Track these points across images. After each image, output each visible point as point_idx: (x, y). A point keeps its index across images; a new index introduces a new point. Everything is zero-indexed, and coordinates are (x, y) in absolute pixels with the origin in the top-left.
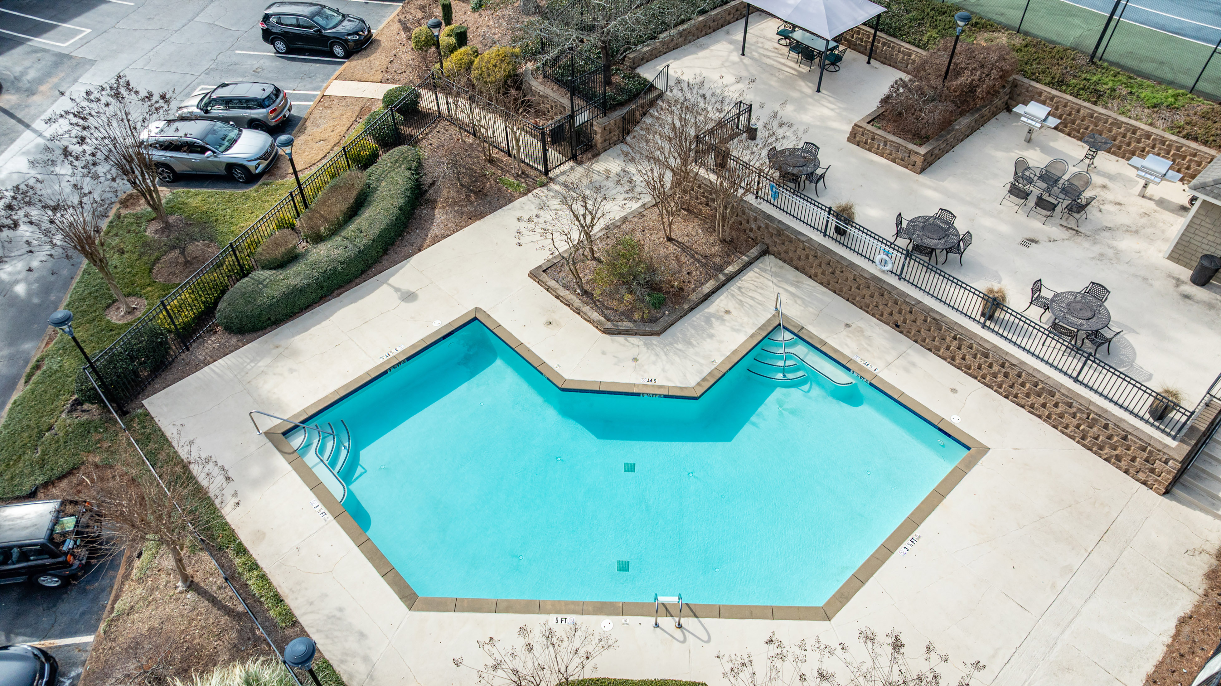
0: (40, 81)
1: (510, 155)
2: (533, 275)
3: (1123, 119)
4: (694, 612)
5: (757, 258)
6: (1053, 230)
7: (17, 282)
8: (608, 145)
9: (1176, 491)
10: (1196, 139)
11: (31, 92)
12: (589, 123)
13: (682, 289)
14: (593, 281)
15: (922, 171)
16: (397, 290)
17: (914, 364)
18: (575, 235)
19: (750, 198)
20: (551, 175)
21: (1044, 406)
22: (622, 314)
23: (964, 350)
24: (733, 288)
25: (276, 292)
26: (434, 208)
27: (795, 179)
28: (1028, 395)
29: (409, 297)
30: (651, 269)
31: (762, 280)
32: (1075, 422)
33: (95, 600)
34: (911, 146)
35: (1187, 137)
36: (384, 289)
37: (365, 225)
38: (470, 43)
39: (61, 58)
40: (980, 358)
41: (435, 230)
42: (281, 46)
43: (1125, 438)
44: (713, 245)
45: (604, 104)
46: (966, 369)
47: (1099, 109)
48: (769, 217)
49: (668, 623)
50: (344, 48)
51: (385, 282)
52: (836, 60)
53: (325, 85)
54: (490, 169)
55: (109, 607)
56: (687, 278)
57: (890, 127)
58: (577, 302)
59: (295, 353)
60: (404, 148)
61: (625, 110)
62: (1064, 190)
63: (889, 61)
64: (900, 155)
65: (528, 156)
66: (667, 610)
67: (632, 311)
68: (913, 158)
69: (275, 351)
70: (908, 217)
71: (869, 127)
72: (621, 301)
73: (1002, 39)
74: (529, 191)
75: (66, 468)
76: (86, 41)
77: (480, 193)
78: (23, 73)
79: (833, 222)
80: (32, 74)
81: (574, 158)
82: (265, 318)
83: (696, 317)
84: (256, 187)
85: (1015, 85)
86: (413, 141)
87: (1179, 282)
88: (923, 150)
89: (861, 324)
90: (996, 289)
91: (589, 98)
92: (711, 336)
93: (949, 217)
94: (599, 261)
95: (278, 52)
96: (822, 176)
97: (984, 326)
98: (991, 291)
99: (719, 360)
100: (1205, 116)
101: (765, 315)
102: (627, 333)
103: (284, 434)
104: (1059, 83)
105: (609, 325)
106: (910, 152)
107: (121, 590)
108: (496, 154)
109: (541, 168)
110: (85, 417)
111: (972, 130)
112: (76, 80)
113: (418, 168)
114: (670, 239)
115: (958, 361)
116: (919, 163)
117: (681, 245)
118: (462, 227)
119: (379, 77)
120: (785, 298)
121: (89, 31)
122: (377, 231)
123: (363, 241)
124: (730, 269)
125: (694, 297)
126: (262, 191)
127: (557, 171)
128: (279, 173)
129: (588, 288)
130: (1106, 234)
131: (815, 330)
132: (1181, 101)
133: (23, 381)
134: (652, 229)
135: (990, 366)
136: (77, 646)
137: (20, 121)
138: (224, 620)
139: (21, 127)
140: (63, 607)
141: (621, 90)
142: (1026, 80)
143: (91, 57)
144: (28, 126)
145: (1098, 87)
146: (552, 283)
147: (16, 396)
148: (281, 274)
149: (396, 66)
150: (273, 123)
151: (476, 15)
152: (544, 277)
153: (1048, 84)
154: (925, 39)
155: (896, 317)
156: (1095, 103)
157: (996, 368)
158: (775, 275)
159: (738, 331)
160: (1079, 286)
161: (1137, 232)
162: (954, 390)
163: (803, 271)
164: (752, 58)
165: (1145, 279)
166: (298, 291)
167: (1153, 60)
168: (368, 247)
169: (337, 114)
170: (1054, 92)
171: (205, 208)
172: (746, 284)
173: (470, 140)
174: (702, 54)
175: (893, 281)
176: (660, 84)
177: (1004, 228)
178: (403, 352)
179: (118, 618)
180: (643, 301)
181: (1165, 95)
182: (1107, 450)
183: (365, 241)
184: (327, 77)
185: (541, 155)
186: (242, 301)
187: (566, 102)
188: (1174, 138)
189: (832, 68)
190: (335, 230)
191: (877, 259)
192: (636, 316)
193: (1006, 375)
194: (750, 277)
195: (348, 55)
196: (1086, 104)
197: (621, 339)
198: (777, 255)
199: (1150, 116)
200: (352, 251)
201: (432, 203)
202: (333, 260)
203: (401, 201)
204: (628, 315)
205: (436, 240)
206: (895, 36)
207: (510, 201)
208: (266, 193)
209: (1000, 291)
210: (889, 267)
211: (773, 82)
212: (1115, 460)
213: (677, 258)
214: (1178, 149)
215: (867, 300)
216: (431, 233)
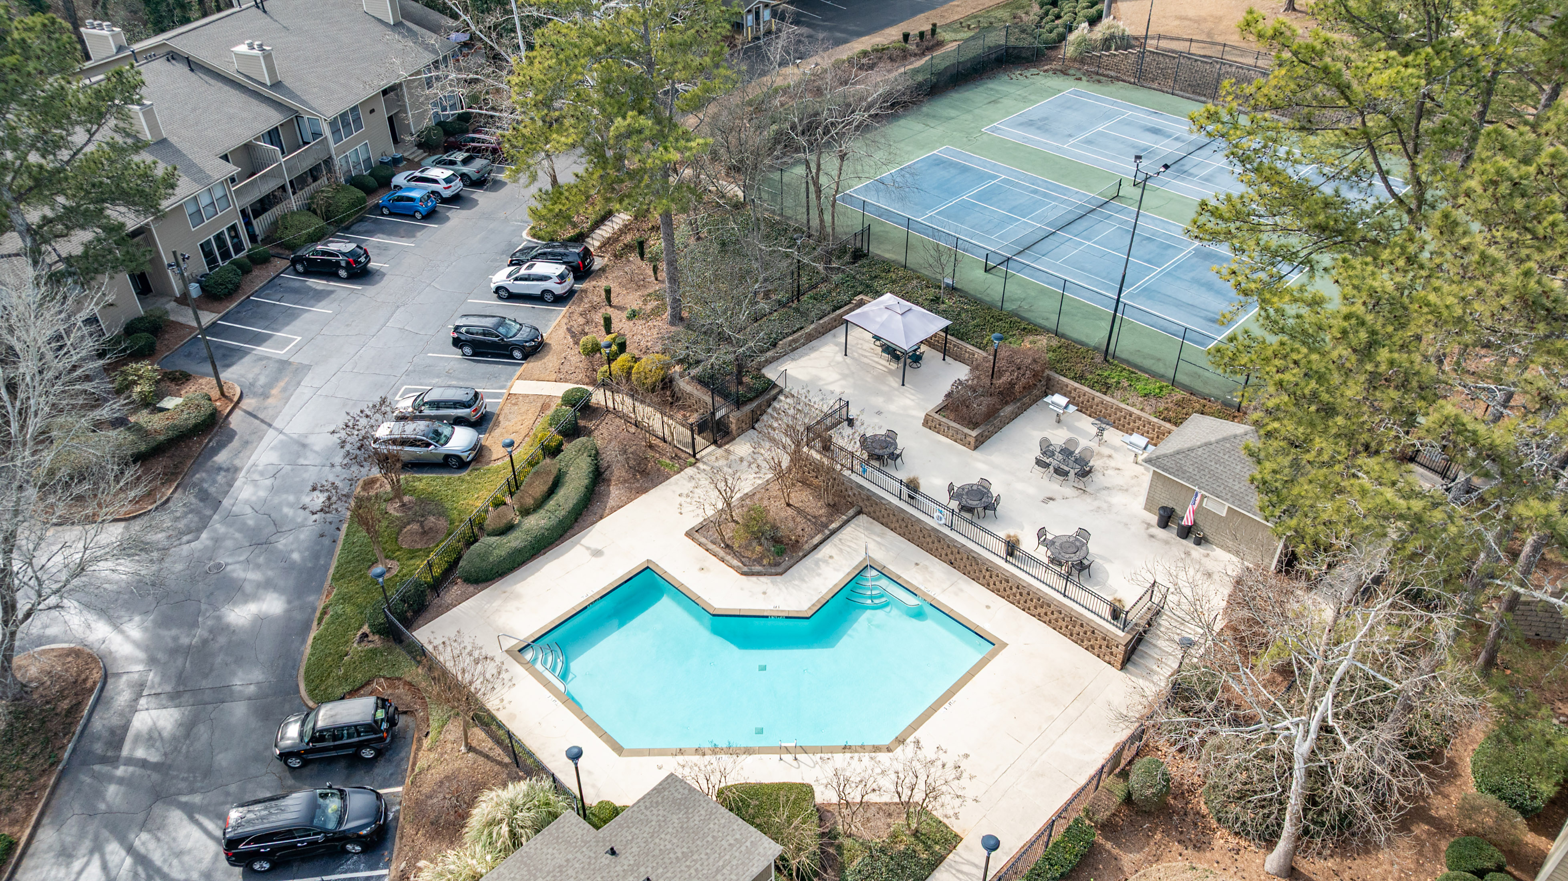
0: (270, 385)
1: (665, 441)
2: (688, 534)
3: (1123, 405)
4: (804, 750)
5: (853, 517)
6: (1068, 491)
7: (292, 551)
8: (742, 431)
9: (1128, 666)
10: (1169, 421)
11: (265, 396)
12: (727, 416)
13: (797, 541)
14: (733, 537)
15: (976, 448)
16: (588, 548)
17: (962, 590)
18: (720, 505)
19: (847, 473)
20: (698, 456)
21: (1046, 614)
22: (755, 560)
23: (994, 578)
24: (835, 539)
25: (503, 552)
26: (609, 486)
27: (879, 458)
28: (1036, 608)
29: (597, 553)
30: (775, 528)
31: (856, 533)
32: (1065, 624)
33: (398, 765)
34: (966, 431)
35: (1164, 419)
36: (578, 547)
37: (562, 501)
38: (627, 350)
39: (283, 365)
40: (1004, 584)
41: (611, 503)
42: (468, 350)
43: (1093, 632)
44: (821, 508)
45: (738, 401)
46: (997, 591)
47: (1107, 398)
48: (861, 486)
49: (788, 758)
50: (522, 352)
51: (578, 542)
52: (916, 358)
53: (509, 384)
54: (650, 453)
55: (409, 769)
56: (801, 533)
57: (952, 416)
58: (722, 553)
59: (518, 596)
60: (583, 439)
61: (755, 404)
62: (1076, 461)
63: (958, 358)
64: (959, 436)
65: (679, 442)
66: (787, 750)
67: (761, 558)
68: (969, 439)
69: (504, 595)
70: (957, 485)
71: (937, 416)
72: (753, 552)
73: (1043, 341)
74: (682, 470)
75: (364, 680)
76: (299, 348)
77: (644, 473)
78: (256, 379)
79: (905, 490)
80: (262, 380)
81: (715, 442)
82: (494, 571)
83: (808, 561)
84: (468, 471)
85: (1049, 379)
86: (588, 433)
87: (1149, 525)
88: (974, 433)
89: (927, 563)
90: (1012, 534)
91: (726, 396)
92: (819, 575)
93: (986, 484)
94: (737, 522)
95: (464, 355)
96: (900, 455)
97: (1006, 561)
98: (1009, 536)
99: (824, 591)
100: (1178, 404)
101: (858, 559)
102: (759, 574)
103: (520, 651)
104: (1080, 378)
105: (745, 569)
106: (966, 435)
107: (415, 758)
108: (655, 441)
109: (690, 451)
110: (371, 646)
111: (1016, 415)
112: (299, 384)
113: (596, 455)
114: (788, 505)
115: (992, 586)
116: (972, 443)
117: (797, 509)
118: (632, 500)
119: (554, 377)
120: (872, 546)
121: (299, 338)
122: (571, 505)
123: (562, 513)
124: (834, 526)
125: (806, 547)
126: (473, 476)
127: (704, 453)
128: (484, 460)
129: (729, 542)
130: (1105, 492)
131: (894, 568)
132: (1165, 391)
133: (315, 623)
134: (776, 497)
135: (1011, 588)
136: (393, 793)
137: (263, 421)
138: (497, 768)
139: (264, 427)
140: (377, 771)
141: (750, 389)
142: (1057, 376)
143: (306, 362)
144: (270, 425)
145: (1108, 381)
146: (703, 540)
147: (312, 635)
148: (504, 539)
149: (566, 367)
150: (473, 419)
151: (631, 323)
152: (697, 535)
153: (1072, 379)
154: (985, 342)
155: (950, 557)
156: (1105, 393)
157: (1014, 590)
158: (867, 529)
159: (838, 570)
160: (1071, 531)
161: (1127, 490)
162: (988, 607)
163: (887, 526)
164: (853, 358)
165: (1126, 524)
166: (518, 551)
167: (1153, 358)
168: (565, 517)
169: (523, 410)
170: (1076, 385)
171: (430, 490)
172: (844, 537)
173: (633, 429)
174: (814, 355)
175: (946, 531)
176: (780, 383)
177: (1031, 490)
178: (598, 593)
179: (420, 773)
180: (769, 551)
181: (1153, 386)
182: (1086, 642)
183: (563, 513)
184: (510, 377)
185: (690, 440)
186: (478, 560)
187: (708, 400)
188: (1156, 420)
189: (915, 365)
190: (540, 504)
191: (935, 515)
192: (765, 562)
193: (1021, 594)
194: (848, 530)
195: (525, 358)
196: (1098, 394)
197: (754, 578)
198: (868, 514)
199: (1141, 403)
200: (554, 521)
201: (608, 481)
202: (541, 528)
203: (586, 481)
204: (759, 561)
205: (613, 510)
206: (962, 340)
207: (668, 478)
208: (477, 476)
209: (1015, 536)
210: (943, 521)
211: (869, 378)
212: (1090, 648)
213: (793, 519)
214: (1159, 428)
215: (931, 545)
216: (609, 505)
